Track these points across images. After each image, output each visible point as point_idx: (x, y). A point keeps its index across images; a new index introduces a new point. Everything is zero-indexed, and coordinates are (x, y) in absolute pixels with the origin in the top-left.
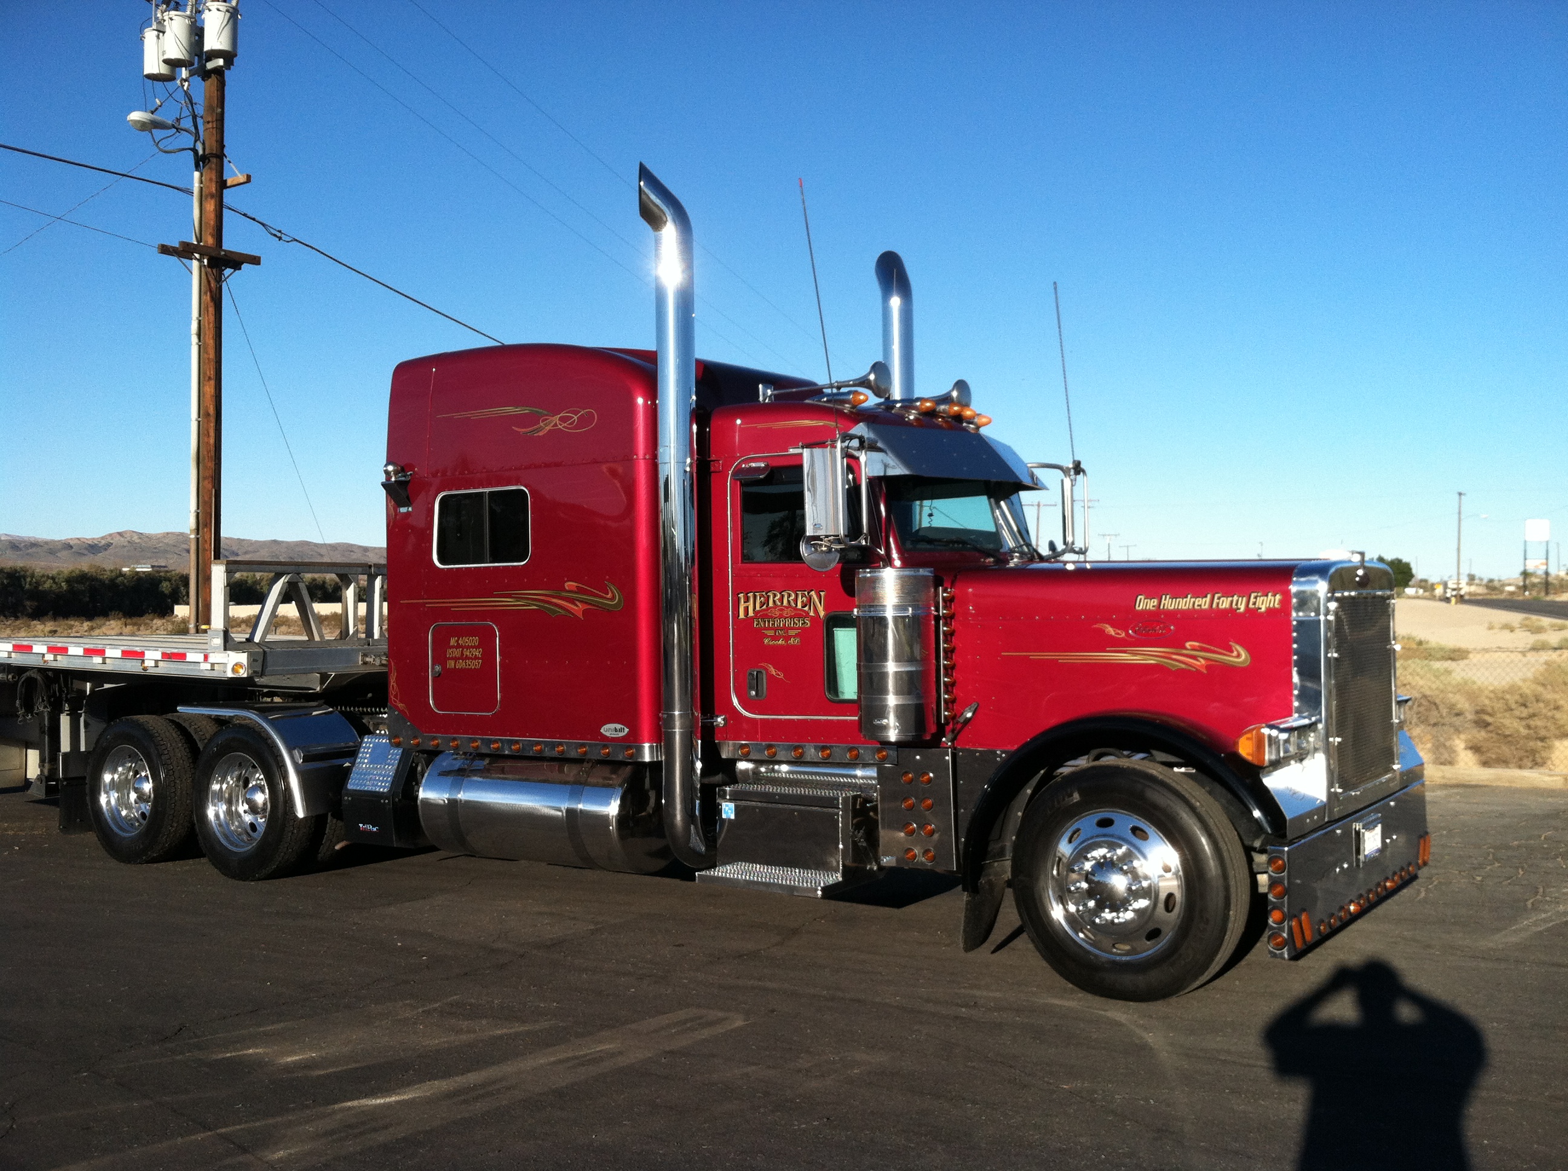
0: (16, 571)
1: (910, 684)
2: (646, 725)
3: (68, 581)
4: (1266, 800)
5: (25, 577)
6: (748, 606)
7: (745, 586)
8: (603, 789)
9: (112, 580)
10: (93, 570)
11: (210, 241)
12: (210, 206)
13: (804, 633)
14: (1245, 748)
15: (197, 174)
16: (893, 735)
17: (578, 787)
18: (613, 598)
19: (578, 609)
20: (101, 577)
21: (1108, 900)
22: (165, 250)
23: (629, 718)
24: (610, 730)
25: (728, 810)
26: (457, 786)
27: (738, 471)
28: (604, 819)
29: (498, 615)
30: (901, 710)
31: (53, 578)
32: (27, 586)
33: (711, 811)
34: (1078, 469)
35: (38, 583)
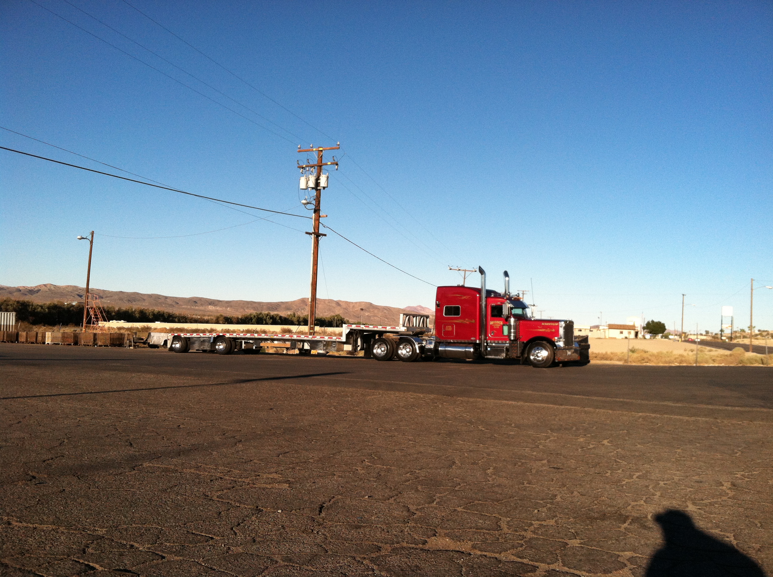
0: (25, 302)
1: (514, 333)
2: (477, 338)
3: (49, 308)
4: (555, 346)
5: (29, 306)
6: (492, 323)
7: (491, 320)
8: (470, 348)
9: (68, 309)
10: (59, 304)
11: (317, 231)
12: (317, 222)
13: (499, 327)
14: (553, 340)
15: (314, 214)
16: (512, 339)
17: (466, 347)
18: (473, 321)
19: (468, 323)
20: (63, 307)
21: (538, 357)
22: (307, 233)
23: (475, 337)
24: (473, 339)
25: (489, 349)
26: (446, 347)
27: (491, 305)
28: (470, 351)
29: (456, 324)
30: (514, 336)
31: (42, 307)
32: (30, 310)
33: (487, 349)
34: (534, 305)
35: (35, 309)
